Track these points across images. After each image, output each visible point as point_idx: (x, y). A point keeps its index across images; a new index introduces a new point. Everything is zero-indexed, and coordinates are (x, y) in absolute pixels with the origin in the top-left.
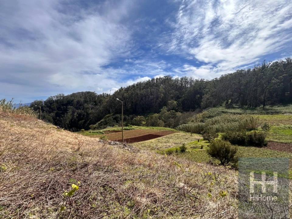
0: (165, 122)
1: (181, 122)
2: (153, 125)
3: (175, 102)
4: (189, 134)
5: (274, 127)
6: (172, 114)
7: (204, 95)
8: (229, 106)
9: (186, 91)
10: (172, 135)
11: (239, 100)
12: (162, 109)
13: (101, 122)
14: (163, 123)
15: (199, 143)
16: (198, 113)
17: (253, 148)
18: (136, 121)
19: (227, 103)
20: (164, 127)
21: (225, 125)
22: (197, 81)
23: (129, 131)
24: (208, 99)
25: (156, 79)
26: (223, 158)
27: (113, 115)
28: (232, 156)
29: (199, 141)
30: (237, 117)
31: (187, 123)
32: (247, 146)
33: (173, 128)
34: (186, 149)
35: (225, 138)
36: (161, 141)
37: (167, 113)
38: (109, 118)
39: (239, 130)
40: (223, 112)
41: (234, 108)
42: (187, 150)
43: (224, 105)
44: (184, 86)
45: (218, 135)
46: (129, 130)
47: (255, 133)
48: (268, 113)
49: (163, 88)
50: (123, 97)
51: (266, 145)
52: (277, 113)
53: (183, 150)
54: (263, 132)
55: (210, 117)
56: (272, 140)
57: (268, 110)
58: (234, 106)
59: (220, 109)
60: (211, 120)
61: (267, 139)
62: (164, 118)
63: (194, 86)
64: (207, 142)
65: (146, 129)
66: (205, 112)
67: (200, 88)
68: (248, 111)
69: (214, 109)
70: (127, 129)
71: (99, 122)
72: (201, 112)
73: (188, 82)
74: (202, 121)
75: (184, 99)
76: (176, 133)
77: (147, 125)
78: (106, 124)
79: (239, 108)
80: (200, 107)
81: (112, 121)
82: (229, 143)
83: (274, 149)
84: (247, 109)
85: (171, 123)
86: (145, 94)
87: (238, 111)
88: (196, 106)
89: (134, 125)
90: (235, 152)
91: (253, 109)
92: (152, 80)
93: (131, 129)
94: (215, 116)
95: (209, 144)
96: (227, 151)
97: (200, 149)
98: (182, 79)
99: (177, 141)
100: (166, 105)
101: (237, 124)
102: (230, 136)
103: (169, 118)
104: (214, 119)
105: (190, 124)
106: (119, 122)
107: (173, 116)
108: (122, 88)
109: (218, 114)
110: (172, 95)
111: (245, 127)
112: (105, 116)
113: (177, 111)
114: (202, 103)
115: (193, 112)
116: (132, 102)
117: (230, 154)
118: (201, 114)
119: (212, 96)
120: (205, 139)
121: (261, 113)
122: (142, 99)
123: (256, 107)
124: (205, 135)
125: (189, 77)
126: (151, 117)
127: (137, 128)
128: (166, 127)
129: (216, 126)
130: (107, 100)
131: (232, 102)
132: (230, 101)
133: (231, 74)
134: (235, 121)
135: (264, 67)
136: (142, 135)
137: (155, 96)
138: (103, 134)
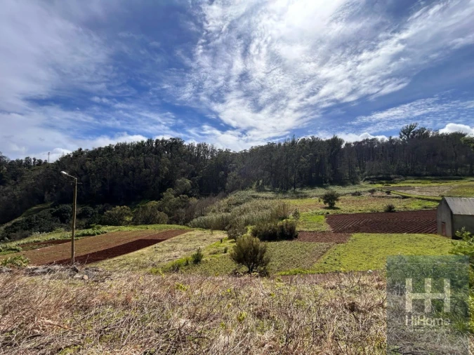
0: (170, 215)
1: (196, 213)
2: (148, 221)
3: (188, 182)
4: (208, 232)
5: (304, 213)
6: (183, 201)
7: (229, 172)
8: (260, 189)
9: (205, 164)
10: (182, 236)
11: (271, 180)
12: (164, 194)
13: (14, 224)
14: (167, 217)
15: (222, 245)
16: (221, 199)
17: (285, 242)
18: (110, 215)
19: (258, 184)
20: (168, 224)
21: (256, 215)
22: (221, 151)
23: (92, 237)
24: (235, 178)
25: (155, 140)
26: (251, 262)
27: (53, 206)
28: (261, 257)
29: (221, 241)
30: (266, 203)
31: (206, 215)
32: (278, 240)
33: (184, 224)
34: (202, 256)
35: (255, 234)
36: (160, 250)
37: (174, 200)
38: (40, 213)
39: (270, 221)
40: (254, 197)
41: (265, 191)
42: (204, 259)
43: (254, 186)
44: (202, 158)
45: (247, 230)
46: (94, 235)
47: (287, 222)
48: (298, 197)
49: (168, 157)
50: (82, 168)
51: (296, 237)
52: (306, 197)
53: (197, 259)
54: (294, 220)
55: (237, 204)
56: (302, 229)
57: (298, 193)
58: (266, 188)
59: (250, 192)
60: (237, 208)
61: (297, 229)
62: (168, 207)
63: (217, 158)
64: (232, 242)
65: (133, 230)
66: (232, 197)
67: (225, 162)
68: (280, 195)
69: (243, 192)
70: (89, 235)
71: (9, 224)
72: (225, 196)
73: (208, 152)
74: (227, 211)
75: (202, 178)
76: (189, 233)
77: (135, 223)
78: (29, 227)
79: (270, 191)
80: (225, 189)
81: (50, 220)
82: (258, 239)
83: (304, 240)
84: (279, 192)
85: (180, 216)
86: (133, 166)
87: (270, 195)
88: (220, 188)
89: (105, 223)
90: (264, 252)
91: (285, 193)
92: (148, 142)
93: (98, 234)
94: (244, 202)
95: (235, 244)
96: (256, 251)
97: (223, 254)
98: (199, 146)
99: (189, 245)
100: (172, 186)
101: (268, 212)
102: (261, 230)
103: (177, 207)
104: (242, 207)
105: (211, 217)
106: (67, 220)
107: (184, 203)
108: (81, 149)
109: (248, 200)
110: (182, 170)
111: (277, 215)
112: (27, 209)
113: (190, 196)
114: (227, 184)
115: (214, 197)
116: (104, 179)
117: (258, 256)
118: (226, 200)
119: (240, 174)
120: (230, 238)
121: (292, 198)
122: (126, 174)
123: (287, 189)
124: (231, 231)
125: (210, 145)
126: (143, 208)
127: (113, 231)
128: (171, 224)
129: (244, 217)
130: (38, 173)
131: (263, 184)
132: (261, 181)
133: (262, 147)
134: (267, 209)
135: (293, 142)
136: (123, 243)
137: (152, 170)
138: (18, 251)
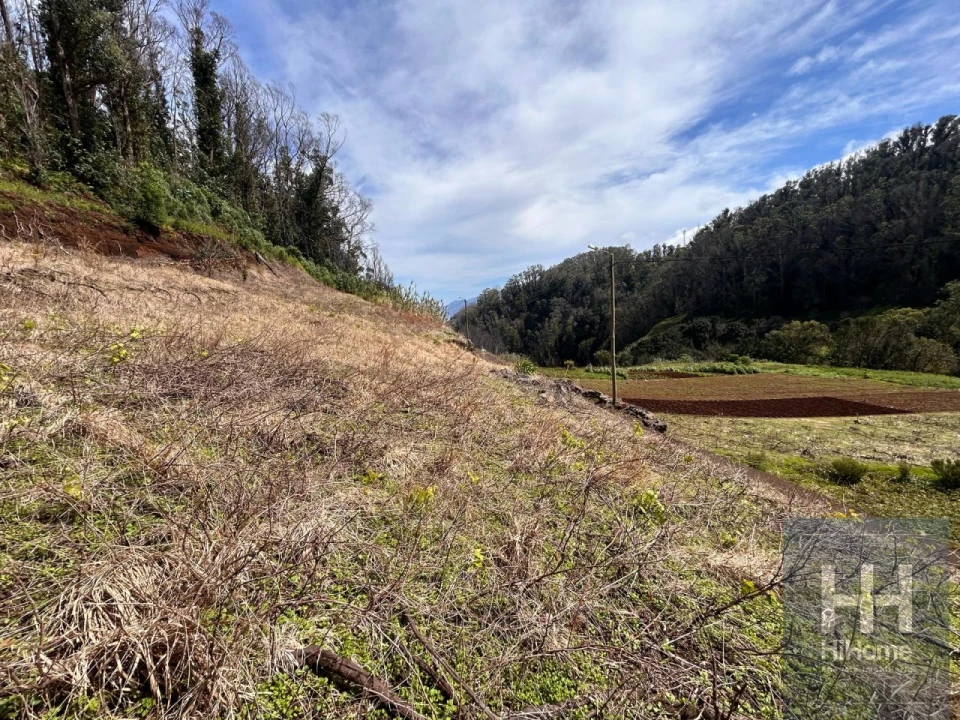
13: (640, 344)
18: (778, 341)
27: (685, 320)
38: (667, 331)
46: (731, 373)
50: (729, 249)
65: (823, 375)
71: (635, 345)
77: (836, 361)
78: (656, 350)
81: (681, 342)
89: (758, 355)
93: (740, 372)
106: (703, 345)
112: (655, 323)
116: (775, 265)
122: (825, 245)
127: (772, 371)
138: (625, 378)
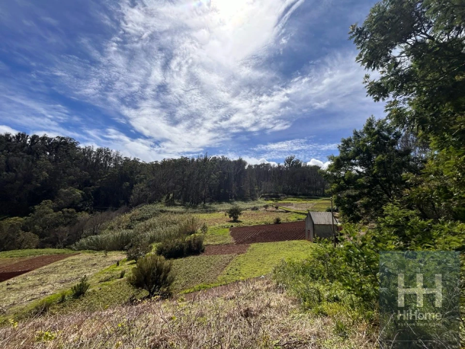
0: (41, 236)
1: (85, 231)
3: (78, 192)
4: (100, 255)
5: (211, 227)
6: (66, 217)
7: (136, 183)
8: (170, 203)
9: (106, 173)
10: (59, 263)
11: (181, 194)
12: (36, 207)
14: (37, 239)
15: (118, 268)
16: (123, 213)
17: (191, 258)
19: (168, 197)
20: (37, 248)
21: (162, 231)
22: (127, 160)
24: (142, 190)
25: (31, 135)
26: (153, 284)
28: (165, 277)
29: (118, 264)
30: (176, 217)
32: (185, 256)
33: (64, 247)
34: (87, 287)
35: (160, 252)
36: (18, 287)
37: (52, 215)
39: (178, 236)
40: (162, 211)
41: (175, 205)
42: (90, 290)
43: (163, 200)
44: (102, 164)
45: (151, 248)
47: (195, 236)
48: (207, 212)
49: (50, 160)
51: (203, 251)
52: (214, 211)
53: (80, 292)
54: (202, 234)
55: (142, 219)
56: (209, 243)
57: (207, 208)
58: (176, 202)
59: (159, 206)
60: (142, 223)
61: (204, 243)
62: (41, 226)
64: (132, 264)
66: (136, 212)
67: (132, 173)
68: (190, 210)
69: (150, 206)
72: (128, 211)
73: (111, 159)
74: (129, 227)
75: (100, 188)
76: (70, 258)
79: (180, 205)
80: (128, 203)
82: (162, 257)
83: (210, 254)
84: (189, 207)
85: (60, 236)
87: (180, 209)
88: (122, 201)
90: (169, 270)
91: (195, 207)
92: (18, 137)
94: (151, 217)
95: (135, 266)
96: (159, 271)
97: (119, 280)
98: (100, 151)
99: (69, 274)
100: (53, 199)
101: (176, 227)
102: (167, 247)
103: (57, 225)
104: (148, 222)
105: (107, 235)
107: (69, 220)
109: (155, 214)
110: (71, 177)
111: (186, 230)
113: (79, 210)
114: (132, 197)
115: (114, 211)
117: (162, 276)
118: (128, 215)
119: (149, 186)
120: (129, 259)
121: (202, 212)
123: (197, 204)
124: (131, 250)
125: (114, 151)
128: (43, 248)
129: (149, 234)
131: (173, 197)
132: (171, 195)
133: (175, 160)
134: (175, 224)
135: (206, 159)
137: (20, 175)
